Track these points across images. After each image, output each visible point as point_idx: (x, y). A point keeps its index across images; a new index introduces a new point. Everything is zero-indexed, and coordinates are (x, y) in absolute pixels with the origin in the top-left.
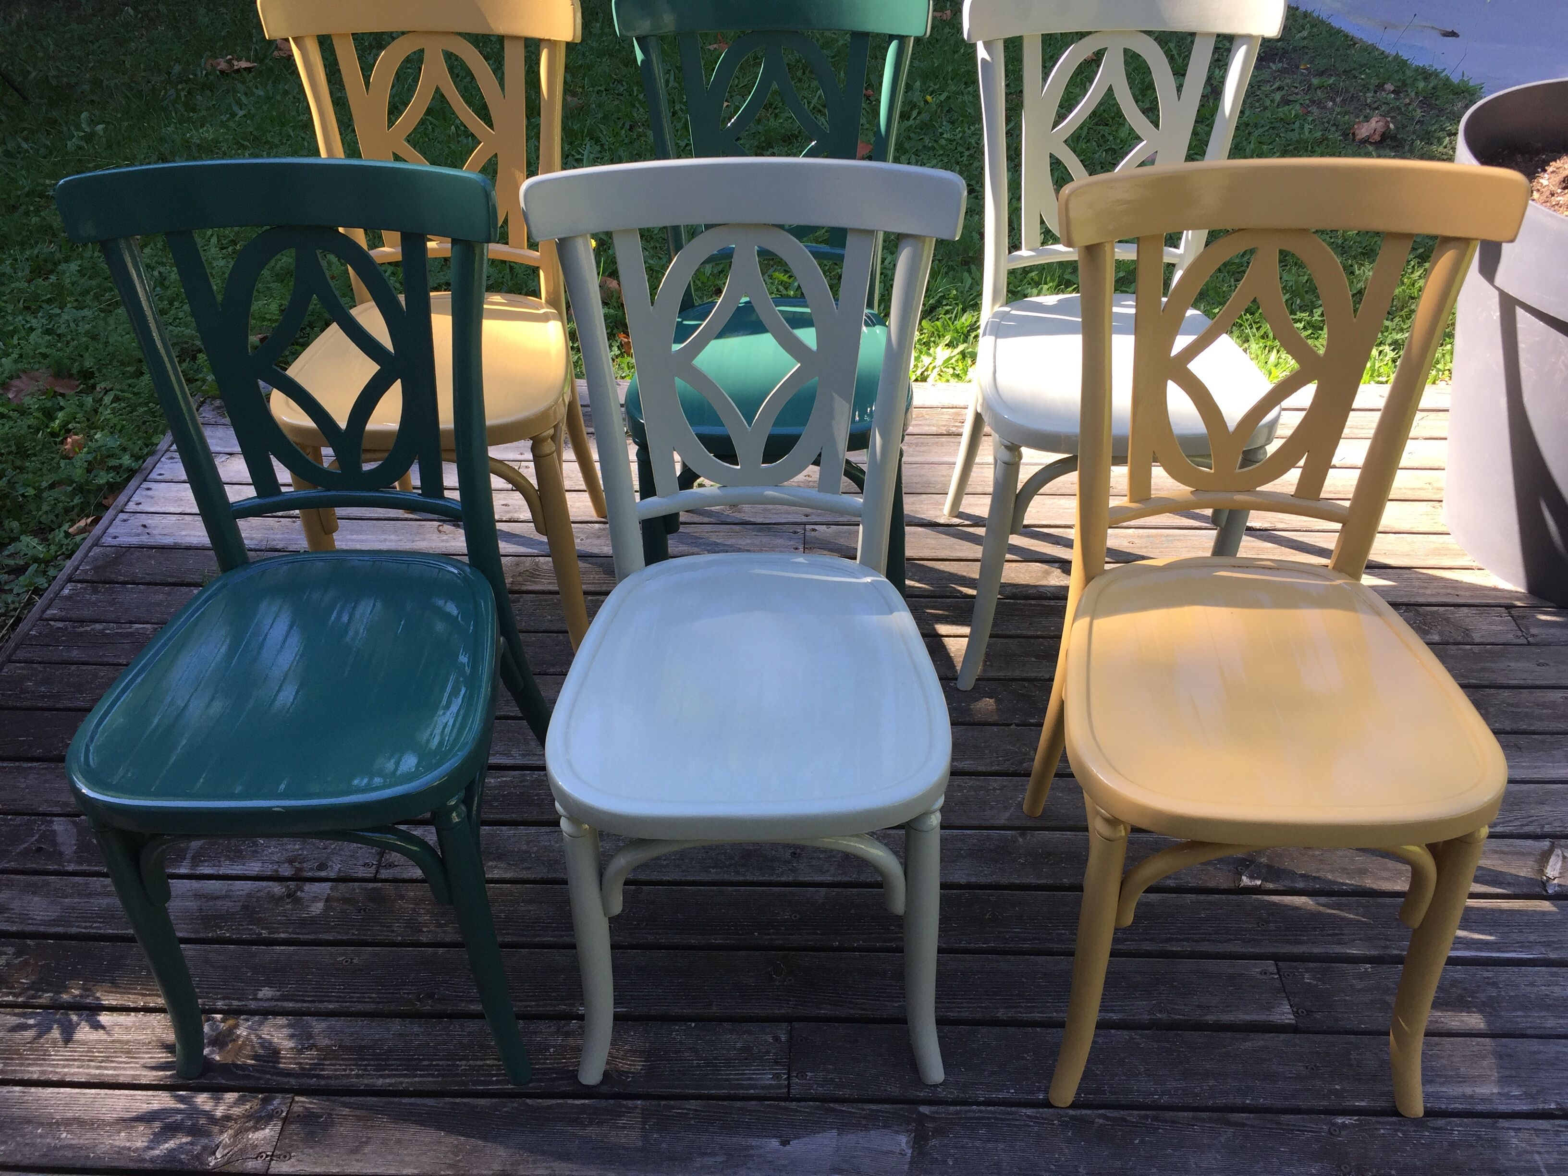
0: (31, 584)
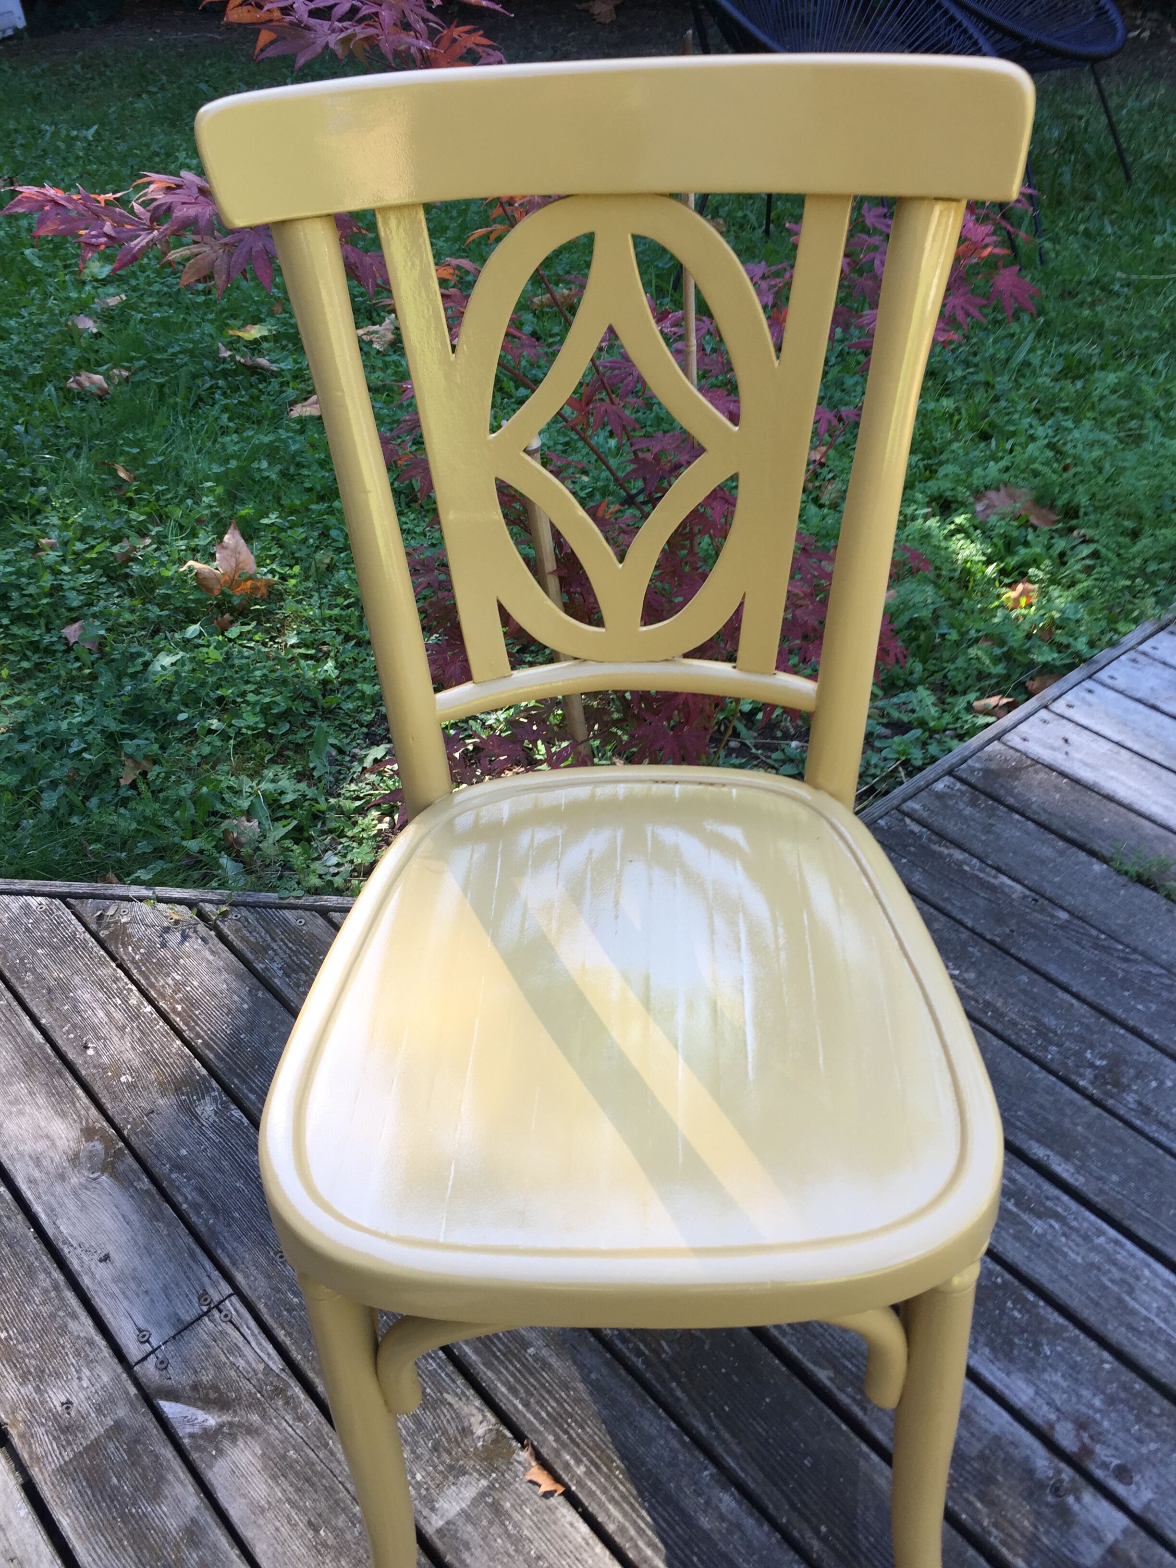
0: (904, 753)
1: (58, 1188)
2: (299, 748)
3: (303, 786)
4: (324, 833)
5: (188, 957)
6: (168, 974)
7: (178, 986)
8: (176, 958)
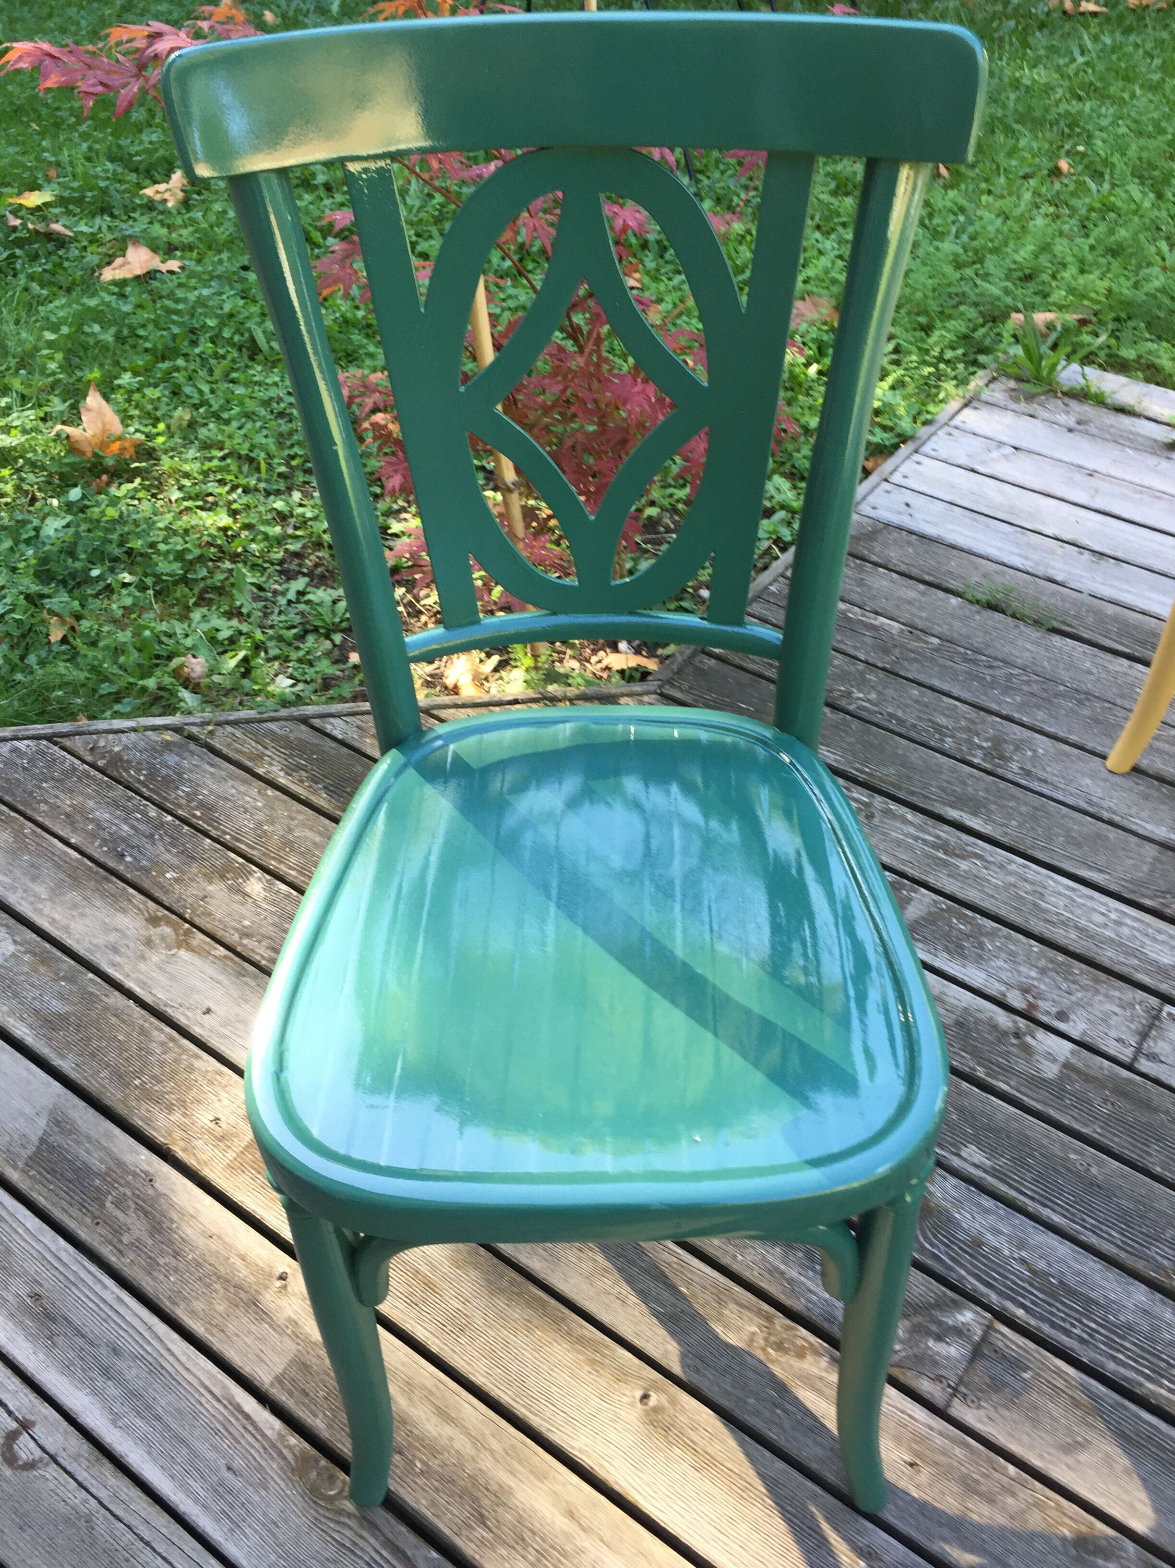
1: (142, 966)
2: (220, 590)
3: (235, 622)
4: (269, 660)
5: (191, 771)
6: (177, 788)
7: (190, 797)
8: (180, 775)
